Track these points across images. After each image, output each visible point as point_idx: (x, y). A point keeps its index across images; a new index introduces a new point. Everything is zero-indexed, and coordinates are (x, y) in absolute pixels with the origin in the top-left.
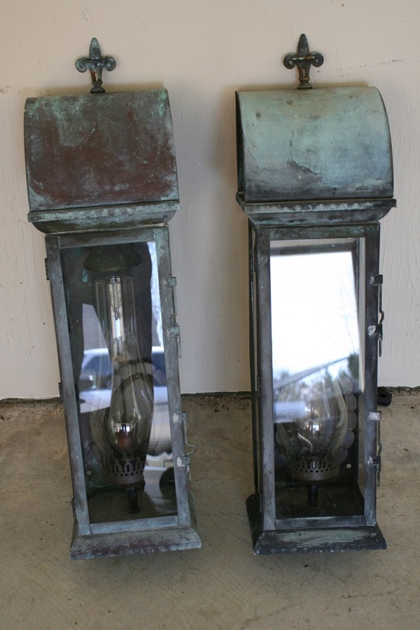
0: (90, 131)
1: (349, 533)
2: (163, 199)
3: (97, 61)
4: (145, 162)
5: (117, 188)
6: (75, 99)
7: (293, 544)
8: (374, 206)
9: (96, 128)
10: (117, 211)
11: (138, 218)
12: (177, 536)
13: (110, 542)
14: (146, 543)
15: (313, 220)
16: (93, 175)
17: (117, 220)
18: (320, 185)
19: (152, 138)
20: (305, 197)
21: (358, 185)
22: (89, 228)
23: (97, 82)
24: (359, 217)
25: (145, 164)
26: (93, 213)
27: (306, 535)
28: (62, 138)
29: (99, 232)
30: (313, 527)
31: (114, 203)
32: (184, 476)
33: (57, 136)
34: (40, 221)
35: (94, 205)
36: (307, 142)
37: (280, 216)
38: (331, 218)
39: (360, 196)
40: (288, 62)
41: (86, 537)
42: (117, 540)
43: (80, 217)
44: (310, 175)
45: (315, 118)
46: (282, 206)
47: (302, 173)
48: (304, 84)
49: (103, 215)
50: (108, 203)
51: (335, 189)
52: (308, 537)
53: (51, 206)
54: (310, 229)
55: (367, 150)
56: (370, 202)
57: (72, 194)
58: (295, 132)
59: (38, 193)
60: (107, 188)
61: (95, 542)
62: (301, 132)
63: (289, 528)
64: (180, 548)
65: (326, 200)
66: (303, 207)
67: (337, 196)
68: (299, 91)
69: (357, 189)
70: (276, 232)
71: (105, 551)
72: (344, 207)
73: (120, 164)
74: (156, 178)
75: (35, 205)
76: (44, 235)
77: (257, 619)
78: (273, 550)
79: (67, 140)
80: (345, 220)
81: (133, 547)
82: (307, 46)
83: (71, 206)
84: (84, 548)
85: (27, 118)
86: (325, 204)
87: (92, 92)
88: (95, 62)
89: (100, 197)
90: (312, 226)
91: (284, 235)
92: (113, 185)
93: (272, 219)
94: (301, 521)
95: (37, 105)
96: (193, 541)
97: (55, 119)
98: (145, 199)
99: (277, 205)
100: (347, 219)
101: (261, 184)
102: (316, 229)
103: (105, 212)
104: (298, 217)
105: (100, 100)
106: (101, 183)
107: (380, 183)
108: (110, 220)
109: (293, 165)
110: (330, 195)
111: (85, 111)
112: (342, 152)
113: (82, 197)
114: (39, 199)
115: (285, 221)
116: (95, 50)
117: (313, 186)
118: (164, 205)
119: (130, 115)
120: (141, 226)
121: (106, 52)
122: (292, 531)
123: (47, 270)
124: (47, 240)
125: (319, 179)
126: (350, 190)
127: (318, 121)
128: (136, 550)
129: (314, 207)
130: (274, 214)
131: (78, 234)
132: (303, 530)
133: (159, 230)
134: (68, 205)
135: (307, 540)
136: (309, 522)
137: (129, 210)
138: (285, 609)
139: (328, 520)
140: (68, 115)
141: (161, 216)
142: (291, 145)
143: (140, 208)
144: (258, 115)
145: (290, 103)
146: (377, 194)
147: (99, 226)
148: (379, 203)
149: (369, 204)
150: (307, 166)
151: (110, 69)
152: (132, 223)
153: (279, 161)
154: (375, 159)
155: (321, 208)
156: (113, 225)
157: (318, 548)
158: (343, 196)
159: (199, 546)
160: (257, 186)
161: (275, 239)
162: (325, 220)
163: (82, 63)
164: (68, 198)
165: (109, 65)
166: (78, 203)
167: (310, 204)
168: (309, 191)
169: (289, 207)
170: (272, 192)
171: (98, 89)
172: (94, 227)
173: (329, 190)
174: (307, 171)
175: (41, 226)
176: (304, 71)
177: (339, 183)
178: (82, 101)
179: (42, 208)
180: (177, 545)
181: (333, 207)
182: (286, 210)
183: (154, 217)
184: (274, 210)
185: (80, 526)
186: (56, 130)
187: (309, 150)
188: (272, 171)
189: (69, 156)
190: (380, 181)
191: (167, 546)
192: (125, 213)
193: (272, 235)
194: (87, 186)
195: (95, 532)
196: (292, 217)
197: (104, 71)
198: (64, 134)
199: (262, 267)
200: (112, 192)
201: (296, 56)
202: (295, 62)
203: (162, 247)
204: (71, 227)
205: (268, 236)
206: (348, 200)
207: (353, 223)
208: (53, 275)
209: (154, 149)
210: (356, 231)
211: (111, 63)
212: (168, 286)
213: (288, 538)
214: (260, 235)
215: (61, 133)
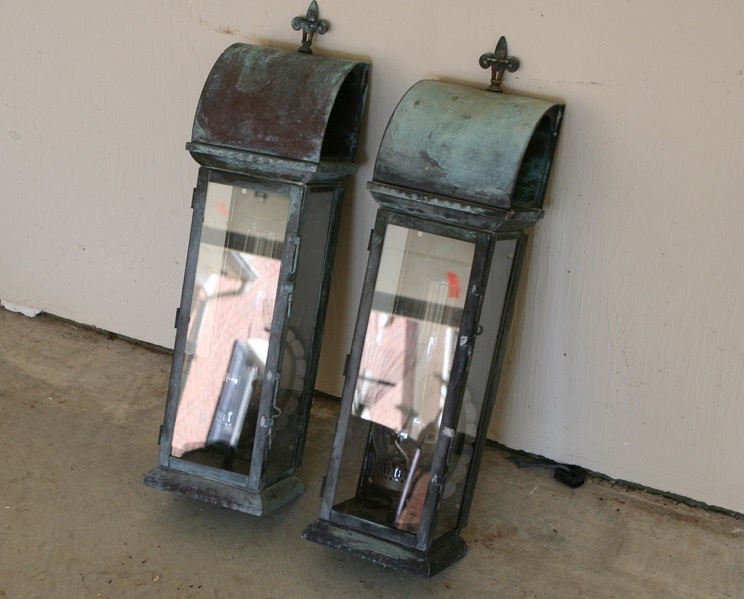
0: (265, 82)
1: (398, 550)
2: (305, 159)
3: (313, 23)
4: (299, 121)
5: (268, 139)
6: (273, 52)
7: (340, 540)
8: (485, 213)
9: (272, 81)
10: (261, 159)
11: (279, 171)
12: (242, 496)
13: (182, 480)
14: (212, 493)
15: (431, 214)
16: (251, 122)
17: (261, 168)
18: (443, 180)
19: (314, 101)
20: (426, 188)
21: (478, 190)
22: (236, 170)
23: (307, 43)
24: (473, 222)
25: (298, 123)
26: (240, 156)
27: (355, 536)
28: (239, 83)
30: (365, 530)
31: (262, 151)
32: (264, 438)
33: (236, 80)
34: (196, 151)
36: (446, 137)
37: (399, 201)
38: (447, 216)
39: (478, 200)
40: (485, 62)
42: (189, 481)
43: (228, 156)
44: (436, 168)
45: (466, 117)
46: (401, 192)
47: (429, 164)
49: (248, 160)
50: (257, 150)
51: (456, 188)
52: (356, 539)
53: (209, 140)
54: (426, 222)
55: (498, 157)
56: (483, 208)
57: (229, 135)
58: (441, 126)
59: (202, 126)
60: (260, 136)
61: (170, 476)
62: (446, 127)
63: (343, 524)
64: (241, 509)
65: (442, 196)
66: (419, 196)
67: (457, 195)
69: (477, 193)
70: (394, 217)
71: (175, 487)
72: (456, 206)
73: (278, 118)
74: (304, 138)
75: (197, 136)
76: (199, 166)
78: (320, 539)
79: (241, 87)
80: (461, 221)
81: (200, 492)
82: (505, 48)
83: (225, 145)
84: (157, 477)
85: (221, 59)
86: (440, 199)
87: (299, 51)
88: (310, 23)
89: (251, 143)
90: (430, 220)
91: (402, 221)
92: (266, 135)
93: (392, 202)
94: (355, 520)
95: (237, 50)
96: (254, 507)
97: (242, 65)
98: (290, 155)
99: (396, 189)
100: (463, 221)
101: (391, 166)
102: (432, 223)
103: (251, 157)
104: (416, 206)
106: (255, 131)
107: (499, 192)
108: (254, 167)
109: (424, 156)
110: (450, 192)
111: (271, 65)
112: (474, 154)
113: (237, 139)
114: (202, 132)
115: (404, 207)
116: (314, 12)
117: (436, 180)
118: (302, 164)
119: (307, 77)
120: (282, 180)
122: (345, 528)
123: (193, 199)
124: (200, 170)
125: (444, 175)
126: (470, 192)
127: (466, 121)
128: (201, 496)
129: (429, 199)
130: (394, 197)
131: (227, 173)
132: (356, 531)
133: (296, 188)
134: (223, 143)
135: (355, 541)
136: (362, 523)
137: (271, 161)
139: (381, 529)
140: (255, 64)
141: (299, 175)
142: (430, 137)
143: (281, 161)
144: (417, 103)
145: (455, 99)
146: (494, 203)
147: (247, 170)
148: (491, 211)
149: (480, 210)
150: (436, 159)
151: (322, 33)
152: (273, 175)
153: (413, 148)
154: (502, 169)
155: (435, 202)
156: (258, 172)
157: (362, 553)
158: (462, 197)
159: (259, 514)
160: (386, 167)
161: (392, 223)
162: (442, 217)
163: (298, 22)
164: (224, 137)
165: (320, 28)
166: (231, 144)
167: (427, 196)
168: (431, 184)
169: (407, 194)
171: (306, 49)
172: (241, 170)
173: (450, 187)
174: (435, 164)
175: (197, 157)
176: (497, 73)
177: (461, 183)
178: (277, 55)
179: (201, 140)
180: (239, 505)
181: (446, 204)
182: (403, 196)
183: (293, 174)
184: (393, 193)
187: (444, 145)
188: (404, 156)
189: (238, 100)
190: (500, 191)
191: (230, 503)
192: (267, 163)
193: (390, 218)
194: (243, 131)
195: (173, 466)
196: (411, 205)
197: (316, 33)
198: (242, 80)
199: (374, 247)
200: (263, 141)
201: (492, 56)
202: (490, 63)
203: (295, 205)
204: (222, 164)
205: (386, 218)
206: (464, 201)
207: (467, 227)
208: (197, 205)
209: (312, 112)
210: (468, 234)
211: (323, 27)
212: (292, 243)
213: (338, 533)
214: (379, 215)
215: (240, 78)
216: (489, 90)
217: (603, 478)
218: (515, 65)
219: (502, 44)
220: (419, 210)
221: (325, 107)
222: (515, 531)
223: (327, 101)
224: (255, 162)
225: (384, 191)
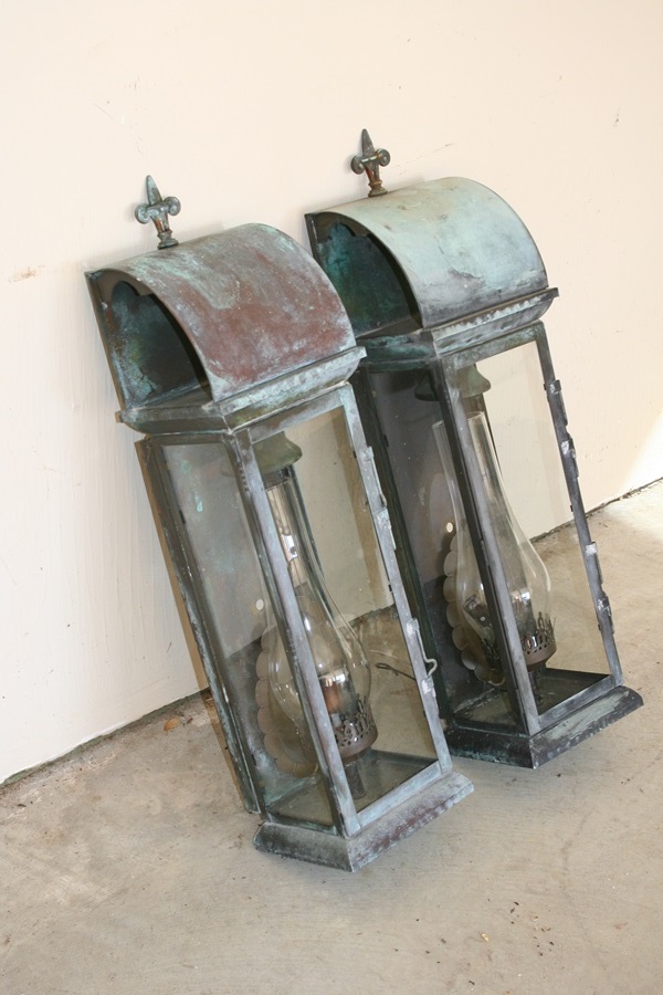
0: (235, 285)
1: (605, 702)
2: (342, 348)
3: (157, 206)
4: (312, 308)
5: (296, 348)
7: (564, 738)
8: (542, 300)
9: (238, 279)
10: (308, 374)
11: (325, 380)
12: (446, 788)
13: (385, 828)
14: (421, 811)
15: (488, 334)
16: (267, 338)
18: (486, 290)
19: (303, 277)
21: (518, 281)
23: (165, 233)
24: (527, 318)
25: (312, 311)
26: (285, 385)
27: (570, 723)
28: (211, 300)
29: (285, 411)
30: (573, 709)
31: (300, 366)
33: (204, 299)
34: (235, 410)
35: (278, 375)
36: (454, 245)
37: (461, 336)
38: (504, 326)
39: (524, 292)
40: (355, 166)
41: (359, 834)
42: (390, 823)
44: (474, 281)
45: (443, 217)
47: (465, 280)
48: (376, 190)
49: (296, 384)
50: (291, 368)
51: (500, 291)
52: (572, 724)
53: (235, 389)
54: (487, 345)
56: (538, 295)
57: (254, 368)
58: (436, 236)
59: (219, 376)
60: (286, 349)
61: (370, 836)
62: (443, 236)
63: (553, 721)
64: (456, 801)
65: (498, 306)
66: (483, 318)
67: (504, 298)
68: (372, 200)
69: (518, 286)
70: (459, 358)
71: (386, 842)
72: (516, 308)
73: (288, 317)
74: (329, 324)
78: (550, 755)
79: (218, 302)
80: (515, 325)
81: (410, 822)
82: (371, 143)
83: (256, 383)
84: (362, 850)
86: (500, 310)
87: (160, 248)
89: (284, 360)
90: (487, 341)
91: (467, 359)
92: (291, 344)
93: (453, 342)
94: (560, 708)
95: (142, 271)
96: (464, 787)
97: (186, 281)
98: (325, 353)
99: (459, 323)
100: (517, 324)
101: (434, 303)
103: (296, 380)
104: (477, 332)
106: (278, 345)
107: (533, 274)
108: (305, 388)
109: (456, 274)
110: (494, 300)
112: (491, 248)
113: (265, 369)
114: (221, 383)
115: (464, 342)
116: (153, 192)
117: (480, 293)
119: (260, 257)
122: (556, 724)
125: (483, 283)
126: (513, 289)
127: (450, 220)
128: (416, 825)
129: (492, 314)
130: (457, 335)
131: (264, 420)
132: (564, 719)
133: (345, 390)
134: (253, 382)
135: (574, 727)
136: (567, 705)
138: (584, 821)
139: (582, 696)
140: (193, 272)
141: (345, 372)
142: (442, 252)
143: (328, 365)
144: (388, 227)
146: (537, 287)
147: (287, 402)
149: (537, 299)
150: (467, 272)
151: (175, 213)
152: (318, 389)
153: (440, 272)
154: (522, 249)
155: (498, 315)
156: (302, 395)
157: (588, 732)
158: (510, 297)
159: (473, 790)
160: (432, 307)
162: (500, 331)
163: (138, 214)
164: (250, 373)
165: (175, 207)
166: (262, 378)
167: (489, 312)
168: (479, 300)
169: (471, 322)
170: (445, 310)
172: (282, 405)
173: (495, 293)
174: (469, 277)
175: (231, 419)
176: (373, 174)
177: (500, 284)
179: (227, 395)
180: (452, 798)
181: (508, 311)
182: (470, 326)
183: (339, 374)
184: (459, 329)
185: (348, 821)
186: (197, 292)
187: (461, 254)
188: (438, 285)
189: (232, 321)
190: (533, 272)
191: (443, 805)
192: (316, 376)
193: (455, 362)
194: (265, 354)
195: (365, 823)
196: (473, 334)
198: (211, 296)
199: (456, 404)
200: (292, 353)
201: (361, 157)
205: (453, 364)
206: (517, 298)
207: (519, 328)
209: (313, 290)
210: (526, 335)
211: (171, 205)
212: (366, 459)
213: (557, 733)
214: (446, 365)
215: (205, 295)
216: (372, 196)
218: (383, 158)
219: (365, 140)
220: (479, 336)
221: (320, 278)
223: (313, 270)
224: (303, 382)
225: (450, 332)
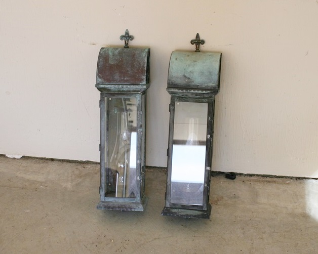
0: (120, 60)
1: (197, 212)
2: (140, 84)
3: (127, 37)
4: (136, 71)
5: (126, 79)
6: (117, 49)
7: (176, 213)
8: (211, 92)
9: (122, 59)
10: (125, 86)
11: (131, 90)
12: (135, 206)
13: (111, 204)
14: (123, 207)
16: (118, 74)
18: (193, 84)
19: (139, 63)
20: (188, 87)
22: (115, 91)
23: (126, 44)
24: (206, 96)
26: (116, 86)
27: (180, 210)
30: (184, 208)
31: (124, 84)
32: (140, 184)
33: (109, 60)
34: (99, 87)
36: (190, 69)
37: (178, 93)
38: (196, 95)
39: (206, 88)
40: (192, 42)
41: (103, 202)
42: (113, 204)
43: (112, 87)
44: (190, 80)
45: (195, 61)
47: (187, 79)
48: (197, 50)
50: (122, 84)
51: (198, 85)
53: (103, 83)
57: (111, 80)
58: (187, 65)
59: (100, 78)
60: (122, 78)
61: (106, 204)
62: (189, 66)
64: (135, 210)
65: (195, 89)
66: (186, 90)
67: (199, 88)
69: (206, 86)
71: (109, 207)
72: (200, 92)
73: (128, 71)
74: (139, 76)
75: (98, 82)
76: (100, 92)
77: (159, 238)
78: (168, 214)
79: (111, 62)
81: (119, 207)
83: (110, 83)
84: (101, 206)
87: (124, 47)
88: (126, 37)
89: (119, 81)
90: (190, 98)
91: (180, 100)
92: (124, 77)
93: (176, 94)
94: (179, 205)
95: (104, 50)
96: (140, 208)
97: (109, 55)
98: (135, 83)
100: (202, 96)
103: (121, 86)
104: (185, 94)
105: (126, 50)
106: (120, 77)
107: (214, 85)
108: (122, 89)
109: (185, 76)
110: (196, 87)
111: (119, 53)
112: (202, 73)
113: (114, 81)
114: (100, 80)
115: (180, 95)
116: (127, 33)
117: (191, 84)
118: (140, 86)
119: (134, 55)
120: (133, 93)
121: (130, 34)
122: (176, 208)
123: (100, 104)
124: (101, 94)
125: (193, 82)
126: (203, 86)
128: (120, 209)
129: (190, 91)
133: (138, 95)
135: (181, 212)
136: (182, 206)
137: (128, 86)
139: (189, 206)
140: (113, 54)
141: (139, 90)
142: (185, 70)
143: (132, 86)
144: (176, 59)
145: (188, 56)
147: (118, 91)
148: (213, 91)
149: (209, 92)
151: (131, 40)
152: (129, 91)
153: (180, 74)
154: (213, 77)
155: (192, 91)
156: (123, 91)
157: (185, 216)
159: (142, 210)
160: (172, 82)
162: (194, 96)
163: (122, 37)
164: (109, 80)
166: (112, 83)
168: (189, 85)
169: (182, 90)
170: (176, 85)
171: (127, 46)
173: (196, 86)
174: (189, 78)
175: (99, 89)
176: (197, 46)
177: (200, 84)
178: (119, 50)
179: (100, 83)
181: (196, 91)
182: (180, 91)
183: (137, 89)
184: (176, 90)
185: (101, 197)
187: (191, 72)
188: (177, 78)
189: (111, 67)
191: (131, 209)
192: (127, 87)
193: (176, 100)
194: (116, 77)
195: (106, 200)
196: (183, 94)
197: (129, 40)
199: (171, 110)
200: (124, 80)
201: (195, 40)
202: (194, 42)
203: (139, 100)
204: (109, 90)
205: (174, 100)
206: (202, 89)
207: (204, 98)
208: (102, 106)
209: (140, 67)
210: (204, 100)
211: (131, 38)
212: (140, 114)
213: (174, 211)
214: (171, 99)
215: (110, 59)
216: (196, 52)
217: (241, 174)
218: (203, 42)
219: (198, 36)
220: (186, 95)
221: (144, 65)
222: (222, 198)
223: (144, 62)
224: (123, 88)
225: (173, 90)
